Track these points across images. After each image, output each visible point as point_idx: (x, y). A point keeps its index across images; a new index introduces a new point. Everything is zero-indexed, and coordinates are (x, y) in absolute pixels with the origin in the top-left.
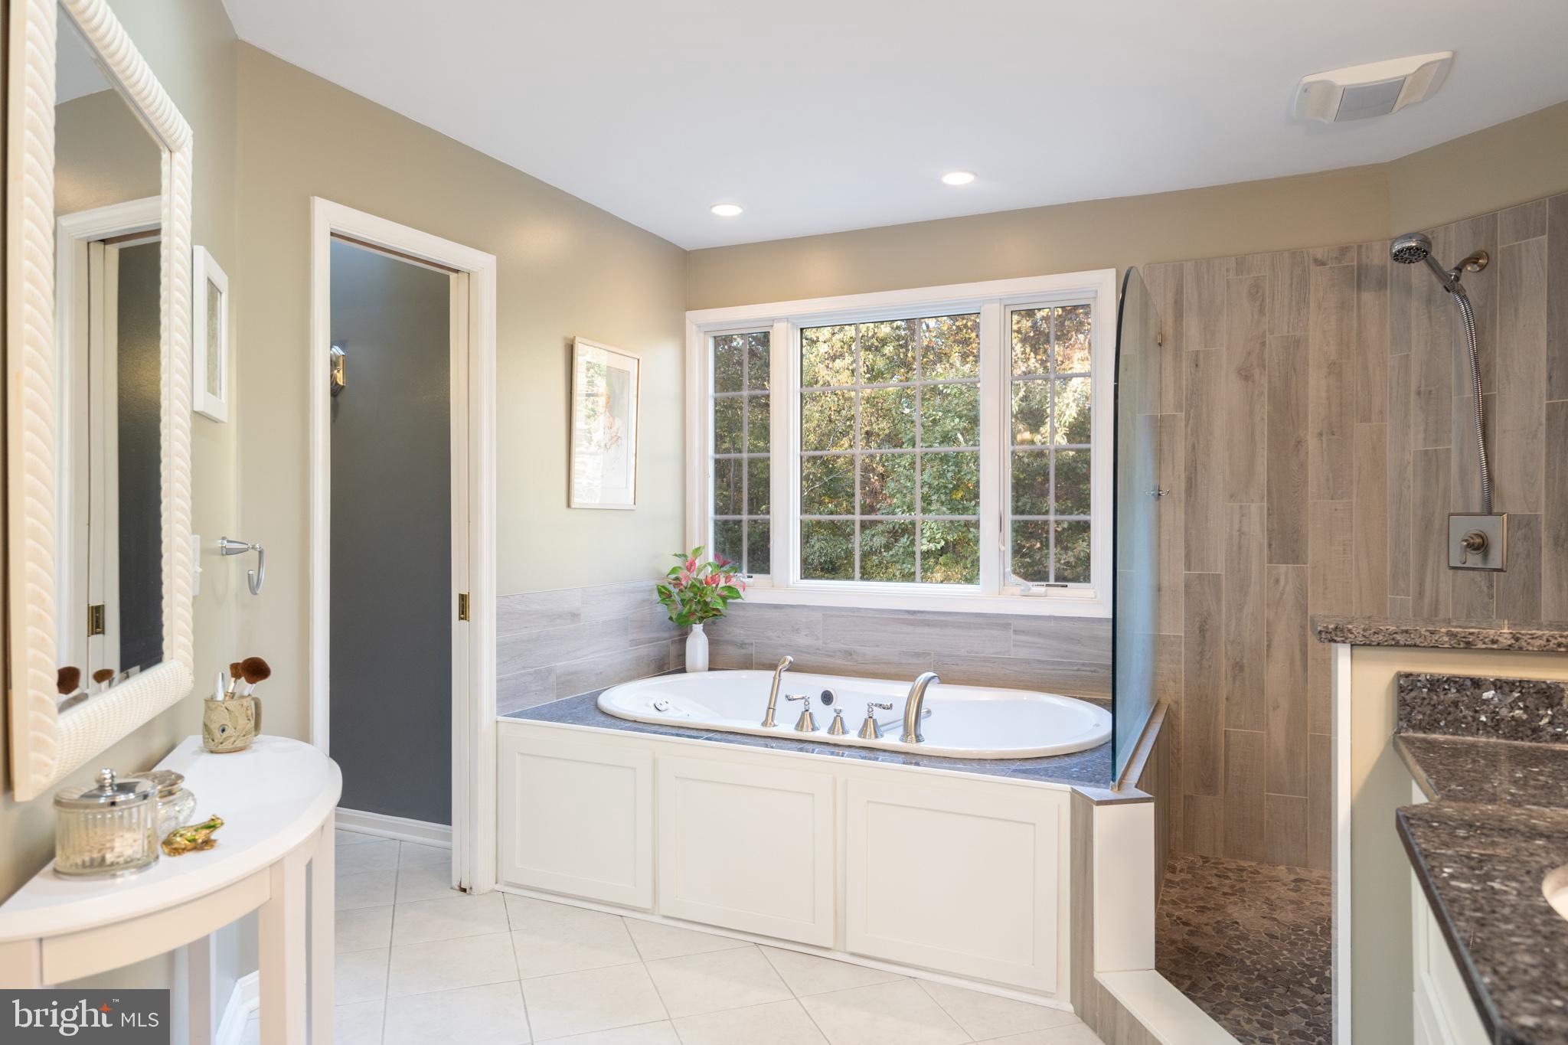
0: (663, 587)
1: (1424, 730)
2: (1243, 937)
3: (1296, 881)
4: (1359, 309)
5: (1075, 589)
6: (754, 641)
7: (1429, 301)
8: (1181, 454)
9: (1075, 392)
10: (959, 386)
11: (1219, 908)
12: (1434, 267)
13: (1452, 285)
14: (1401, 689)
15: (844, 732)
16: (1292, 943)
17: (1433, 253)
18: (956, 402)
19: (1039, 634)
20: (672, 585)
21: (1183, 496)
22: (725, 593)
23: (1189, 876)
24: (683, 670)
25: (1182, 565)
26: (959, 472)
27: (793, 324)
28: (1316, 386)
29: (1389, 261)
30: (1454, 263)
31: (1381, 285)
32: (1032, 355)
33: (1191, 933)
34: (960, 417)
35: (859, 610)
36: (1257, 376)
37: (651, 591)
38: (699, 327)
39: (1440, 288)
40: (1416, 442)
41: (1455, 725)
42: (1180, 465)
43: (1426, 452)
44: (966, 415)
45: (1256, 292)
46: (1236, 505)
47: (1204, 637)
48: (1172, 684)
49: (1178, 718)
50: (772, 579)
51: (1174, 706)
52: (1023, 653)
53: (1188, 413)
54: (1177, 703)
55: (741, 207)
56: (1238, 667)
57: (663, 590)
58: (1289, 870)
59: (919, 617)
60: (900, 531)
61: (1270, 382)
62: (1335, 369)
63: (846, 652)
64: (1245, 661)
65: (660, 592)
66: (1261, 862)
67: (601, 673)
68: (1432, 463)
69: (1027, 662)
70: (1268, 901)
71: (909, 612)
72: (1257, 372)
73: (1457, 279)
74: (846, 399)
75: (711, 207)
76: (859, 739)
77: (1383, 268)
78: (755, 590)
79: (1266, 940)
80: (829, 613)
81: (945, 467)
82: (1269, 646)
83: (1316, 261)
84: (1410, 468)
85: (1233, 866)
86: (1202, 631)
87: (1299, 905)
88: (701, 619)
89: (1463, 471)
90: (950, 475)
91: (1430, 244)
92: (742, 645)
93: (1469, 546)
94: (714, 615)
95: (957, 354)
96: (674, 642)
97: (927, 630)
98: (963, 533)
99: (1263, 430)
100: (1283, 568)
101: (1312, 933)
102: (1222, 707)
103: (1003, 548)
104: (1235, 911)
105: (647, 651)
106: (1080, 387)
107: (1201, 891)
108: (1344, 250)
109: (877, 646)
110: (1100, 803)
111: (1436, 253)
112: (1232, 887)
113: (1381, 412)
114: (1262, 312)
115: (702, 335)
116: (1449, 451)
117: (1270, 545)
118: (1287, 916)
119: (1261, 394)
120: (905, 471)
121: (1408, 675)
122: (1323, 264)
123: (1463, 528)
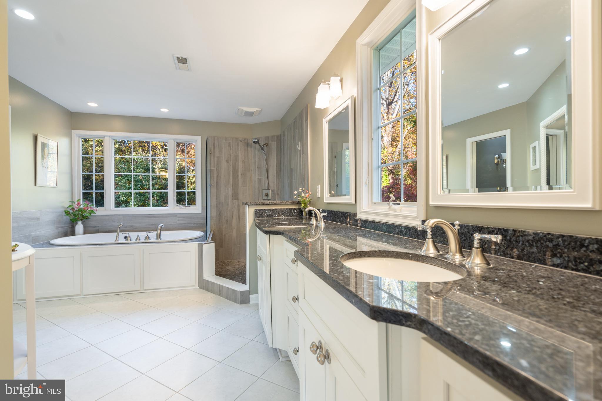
0: (67, 211)
1: (258, 217)
2: (230, 271)
3: (238, 262)
4: (248, 151)
5: (192, 207)
6: (99, 226)
7: (259, 151)
8: (215, 177)
9: (178, 163)
10: (142, 159)
11: (224, 268)
12: (259, 144)
13: (262, 149)
14: (255, 212)
15: (140, 240)
16: (238, 270)
17: (259, 142)
18: (141, 164)
19: (184, 217)
20: (71, 210)
21: (216, 186)
22: (90, 212)
23: (218, 264)
24: (74, 235)
25: (215, 201)
26: (142, 185)
27: (111, 138)
28: (240, 165)
29: (253, 143)
30: (262, 145)
31: (251, 147)
32: (165, 152)
33: (220, 272)
34: (142, 169)
35: (134, 215)
36: (230, 162)
37: (62, 212)
38: (77, 135)
39: (260, 149)
40: (257, 177)
41: (262, 217)
42: (215, 180)
43: (259, 178)
44: (144, 168)
45: (229, 145)
46: (226, 188)
47: (220, 215)
48: (214, 226)
49: (215, 233)
50: (105, 208)
51: (214, 231)
52: (180, 222)
53: (216, 169)
54: (215, 230)
55: (98, 105)
56: (227, 221)
57: (67, 212)
58: (237, 260)
59: (152, 215)
60: (121, 202)
61: (232, 163)
62: (244, 162)
63: (130, 226)
64: (228, 220)
65: (65, 212)
66: (231, 260)
67: (47, 236)
68: (260, 180)
69: (181, 224)
70: (233, 265)
71: (149, 214)
72: (230, 161)
73: (263, 147)
74: (100, 161)
75: (87, 103)
76: (144, 241)
77: (252, 144)
78: (100, 211)
79: (234, 271)
80: (125, 216)
81: (137, 183)
82: (233, 216)
83: (240, 140)
84: (256, 181)
85: (227, 261)
86: (220, 214)
87: (239, 265)
88: (81, 220)
89: (264, 181)
90: (139, 185)
91: (259, 141)
92: (95, 227)
93: (265, 195)
94: (86, 218)
95: (141, 150)
96: (69, 228)
97: (155, 218)
98: (143, 203)
99: (231, 173)
100: (235, 200)
101: (242, 268)
102: (224, 230)
103: (174, 198)
104: (227, 268)
105: (60, 230)
106: (179, 162)
107: (221, 266)
108: (245, 139)
109: (140, 224)
110: (204, 244)
111: (260, 142)
112: (227, 264)
113: (252, 171)
114: (230, 149)
115: (78, 137)
116: (262, 178)
117: (233, 196)
118: (237, 267)
119: (231, 166)
120: (123, 184)
121: (256, 209)
122: (241, 141)
123: (265, 192)
